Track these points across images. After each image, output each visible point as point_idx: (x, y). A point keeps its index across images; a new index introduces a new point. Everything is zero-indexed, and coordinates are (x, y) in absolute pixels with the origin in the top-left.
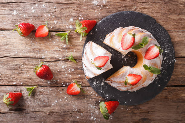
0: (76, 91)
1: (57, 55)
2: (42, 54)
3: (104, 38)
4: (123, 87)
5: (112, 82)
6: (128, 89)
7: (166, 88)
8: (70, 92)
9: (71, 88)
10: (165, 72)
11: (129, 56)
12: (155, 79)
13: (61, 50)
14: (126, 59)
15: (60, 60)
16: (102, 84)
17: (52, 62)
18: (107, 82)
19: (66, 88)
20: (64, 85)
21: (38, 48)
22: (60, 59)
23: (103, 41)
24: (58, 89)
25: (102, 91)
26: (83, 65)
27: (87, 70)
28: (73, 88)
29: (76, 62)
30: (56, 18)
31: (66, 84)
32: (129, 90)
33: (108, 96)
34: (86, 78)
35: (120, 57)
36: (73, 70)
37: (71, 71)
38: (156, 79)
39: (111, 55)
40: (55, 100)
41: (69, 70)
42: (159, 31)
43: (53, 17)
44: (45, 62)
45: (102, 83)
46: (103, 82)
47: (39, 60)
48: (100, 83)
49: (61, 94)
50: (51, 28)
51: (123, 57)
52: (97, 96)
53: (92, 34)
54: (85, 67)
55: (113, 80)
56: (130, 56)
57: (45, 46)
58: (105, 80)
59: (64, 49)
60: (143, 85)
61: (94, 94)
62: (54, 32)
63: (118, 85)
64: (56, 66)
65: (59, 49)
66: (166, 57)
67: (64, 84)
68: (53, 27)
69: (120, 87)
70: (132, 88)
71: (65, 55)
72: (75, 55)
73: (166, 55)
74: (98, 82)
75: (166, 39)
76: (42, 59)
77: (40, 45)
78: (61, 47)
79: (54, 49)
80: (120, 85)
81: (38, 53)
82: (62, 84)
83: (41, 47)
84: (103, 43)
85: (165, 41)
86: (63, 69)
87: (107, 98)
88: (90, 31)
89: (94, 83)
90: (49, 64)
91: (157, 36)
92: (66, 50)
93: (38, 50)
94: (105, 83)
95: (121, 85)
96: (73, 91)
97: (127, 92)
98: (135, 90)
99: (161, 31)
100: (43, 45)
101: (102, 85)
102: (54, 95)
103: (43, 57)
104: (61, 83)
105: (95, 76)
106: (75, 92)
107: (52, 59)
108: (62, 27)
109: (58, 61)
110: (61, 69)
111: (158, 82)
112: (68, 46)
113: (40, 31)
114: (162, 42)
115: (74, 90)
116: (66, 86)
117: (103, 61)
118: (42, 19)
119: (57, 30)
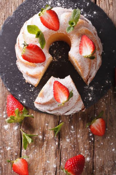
0: (100, 124)
1: (53, 147)
2: (51, 167)
3: (31, 86)
4: (96, 62)
5: (90, 76)
6: (99, 55)
7: (97, 3)
8: (102, 131)
9: (97, 131)
10: (77, 4)
11: (55, 53)
12: (87, 18)
13: (46, 142)
14: (59, 56)
15: (59, 144)
16: (92, 88)
17: (61, 155)
18: (89, 82)
19: (96, 137)
20: (93, 139)
21: (43, 173)
22: (57, 143)
23: (34, 86)
24: (97, 147)
25: (102, 90)
26: (66, 114)
27: (74, 110)
28: (96, 129)
29: (61, 122)
30: (4, 147)
31: (91, 136)
32: (101, 53)
33: (108, 81)
34: (83, 111)
35: (57, 64)
36: (72, 127)
37: (74, 130)
38: (86, 16)
39: (52, 77)
40: (112, 151)
41: (72, 132)
42: (22, 12)
43: (2, 151)
44: (62, 164)
45: (90, 90)
46: (89, 87)
47: (58, 171)
48: (90, 91)
49: (103, 144)
50: (16, 154)
51: (56, 60)
52: (107, 96)
53: (24, 102)
54: (69, 112)
55: (87, 74)
56: (55, 51)
57: (40, 163)
58: (87, 85)
59: (45, 138)
60: (94, 34)
61: (105, 100)
62: (22, 151)
63: (94, 68)
64: (67, 149)
65: (45, 145)
66: (57, 3)
67: (91, 139)
68: (16, 151)
69: (96, 64)
70: (99, 49)
71: (53, 136)
72: (53, 124)
73: (55, 3)
74: (89, 94)
75: (34, 3)
76: (56, 167)
77: (38, 170)
78: (42, 142)
79: (44, 152)
80: (94, 65)
81: (49, 173)
82: (90, 141)
83: (42, 168)
84: (37, 86)
85: (36, 4)
86: (70, 140)
87: (110, 82)
88: (21, 103)
89: (90, 99)
90: (64, 158)
91: (30, 14)
92: (46, 135)
93: (45, 173)
94: (91, 85)
95: (93, 63)
96: (101, 127)
97: (102, 56)
98: (100, 45)
99: (23, 9)
100: (39, 166)
101: (94, 88)
102: (105, 152)
103: (55, 166)
104: (90, 143)
105: (81, 100)
106: (102, 126)
107: (58, 154)
108: (16, 140)
109: (60, 147)
110: (71, 143)
111: (90, 14)
112: (41, 132)
113: (20, 170)
114: (38, 8)
115: (99, 127)
116: (93, 136)
117: (60, 90)
118: (5, 166)
119: (20, 147)
